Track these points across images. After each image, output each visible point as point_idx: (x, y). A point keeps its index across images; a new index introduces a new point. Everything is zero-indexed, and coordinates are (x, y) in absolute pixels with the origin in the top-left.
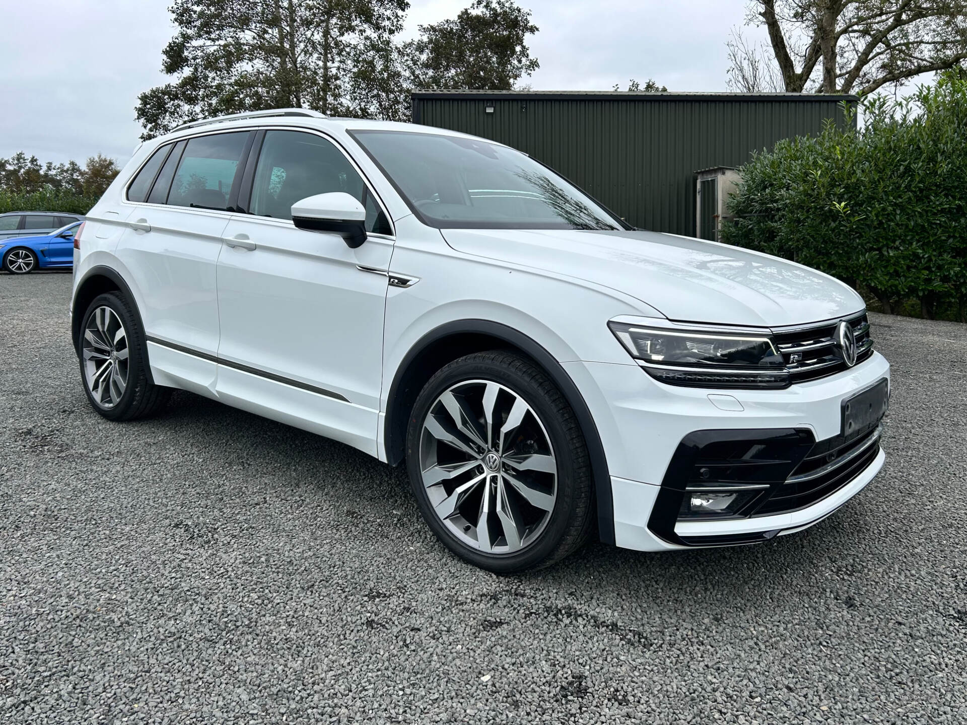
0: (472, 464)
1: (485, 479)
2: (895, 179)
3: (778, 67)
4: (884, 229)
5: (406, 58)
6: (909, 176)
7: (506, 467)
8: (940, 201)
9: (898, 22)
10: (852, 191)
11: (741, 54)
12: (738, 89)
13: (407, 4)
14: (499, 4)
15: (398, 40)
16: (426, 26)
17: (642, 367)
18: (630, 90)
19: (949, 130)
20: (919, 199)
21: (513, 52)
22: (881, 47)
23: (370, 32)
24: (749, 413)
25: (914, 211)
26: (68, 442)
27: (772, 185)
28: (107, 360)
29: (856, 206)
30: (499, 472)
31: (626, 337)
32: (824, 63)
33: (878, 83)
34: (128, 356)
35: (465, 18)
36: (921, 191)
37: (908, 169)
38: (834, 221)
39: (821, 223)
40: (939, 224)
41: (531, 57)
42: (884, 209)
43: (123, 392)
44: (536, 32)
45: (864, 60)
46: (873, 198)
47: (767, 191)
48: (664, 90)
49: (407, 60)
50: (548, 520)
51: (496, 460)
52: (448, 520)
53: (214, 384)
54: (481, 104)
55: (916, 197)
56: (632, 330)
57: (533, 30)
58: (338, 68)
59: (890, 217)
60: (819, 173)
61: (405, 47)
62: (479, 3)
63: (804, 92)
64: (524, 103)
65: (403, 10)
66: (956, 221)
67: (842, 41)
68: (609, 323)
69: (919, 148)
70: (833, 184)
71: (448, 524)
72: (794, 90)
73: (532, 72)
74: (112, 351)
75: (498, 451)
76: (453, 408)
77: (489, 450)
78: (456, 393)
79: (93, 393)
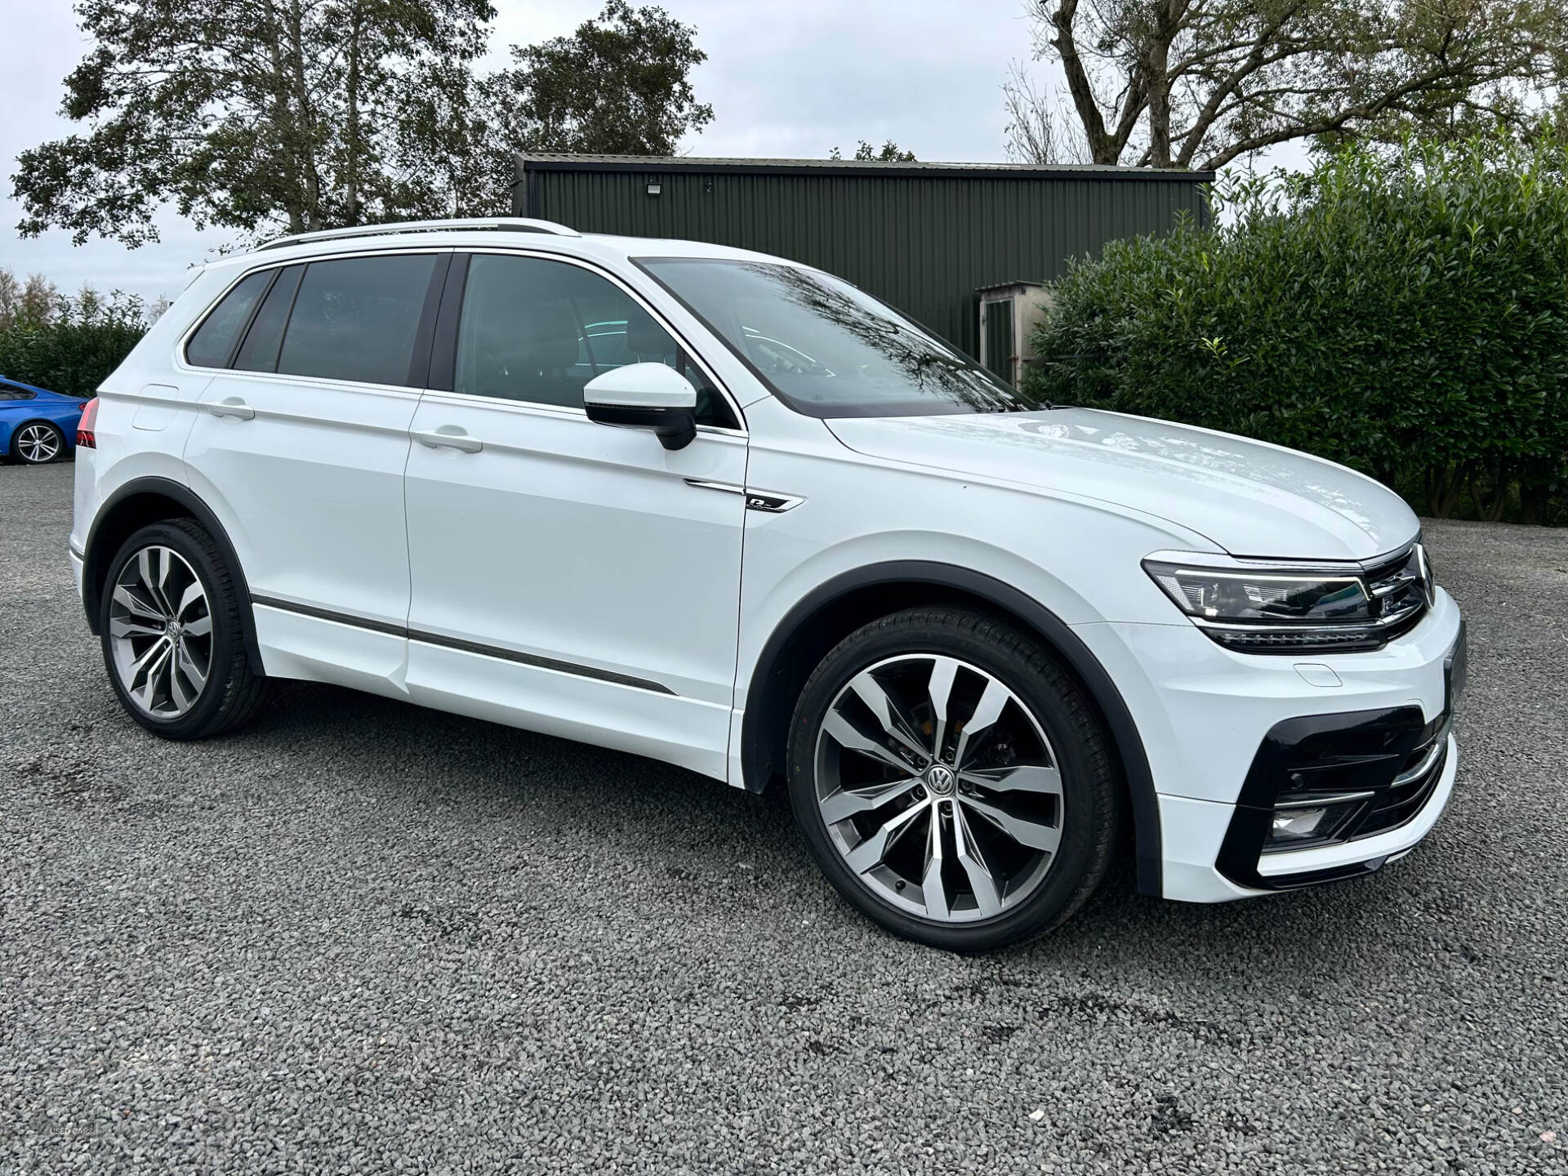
0: (906, 785)
1: (929, 808)
2: (1286, 302)
3: (1082, 126)
4: (1275, 377)
5: (493, 99)
6: (1308, 297)
7: (965, 787)
8: (1352, 335)
9: (1257, 61)
10: (1228, 321)
11: (1025, 107)
12: (1021, 159)
13: (493, 10)
14: (644, 15)
15: (479, 69)
16: (523, 46)
17: (1201, 628)
18: (859, 157)
19: (1360, 230)
20: (1322, 332)
21: (669, 93)
22: (1229, 99)
23: (428, 55)
24: (1350, 689)
25: (1316, 351)
26: (119, 782)
27: (1104, 311)
28: (161, 636)
29: (1234, 343)
30: (953, 795)
31: (1172, 584)
32: (1151, 122)
33: (1230, 154)
34: (210, 629)
35: (588, 34)
36: (1325, 319)
37: (1305, 286)
38: (1204, 367)
39: (1184, 369)
40: (1352, 369)
41: (697, 102)
42: (1274, 348)
43: (200, 689)
44: (703, 62)
45: (1209, 115)
46: (1259, 332)
47: (1098, 320)
48: (911, 157)
49: (494, 104)
50: (1049, 865)
51: (947, 776)
52: (868, 874)
53: (403, 671)
54: (639, 180)
55: (1318, 328)
56: (1180, 572)
57: (698, 57)
58: (373, 113)
59: (1283, 358)
60: (1181, 292)
61: (490, 83)
62: (612, 11)
63: (1121, 165)
64: (709, 179)
65: (485, 19)
66: (1373, 364)
67: (1177, 89)
68: (1143, 563)
69: (1319, 255)
70: (1199, 312)
71: (870, 881)
72: (1106, 161)
73: (703, 126)
74: (169, 621)
75: (953, 762)
76: (876, 698)
77: (935, 762)
78: (878, 675)
79: (135, 695)
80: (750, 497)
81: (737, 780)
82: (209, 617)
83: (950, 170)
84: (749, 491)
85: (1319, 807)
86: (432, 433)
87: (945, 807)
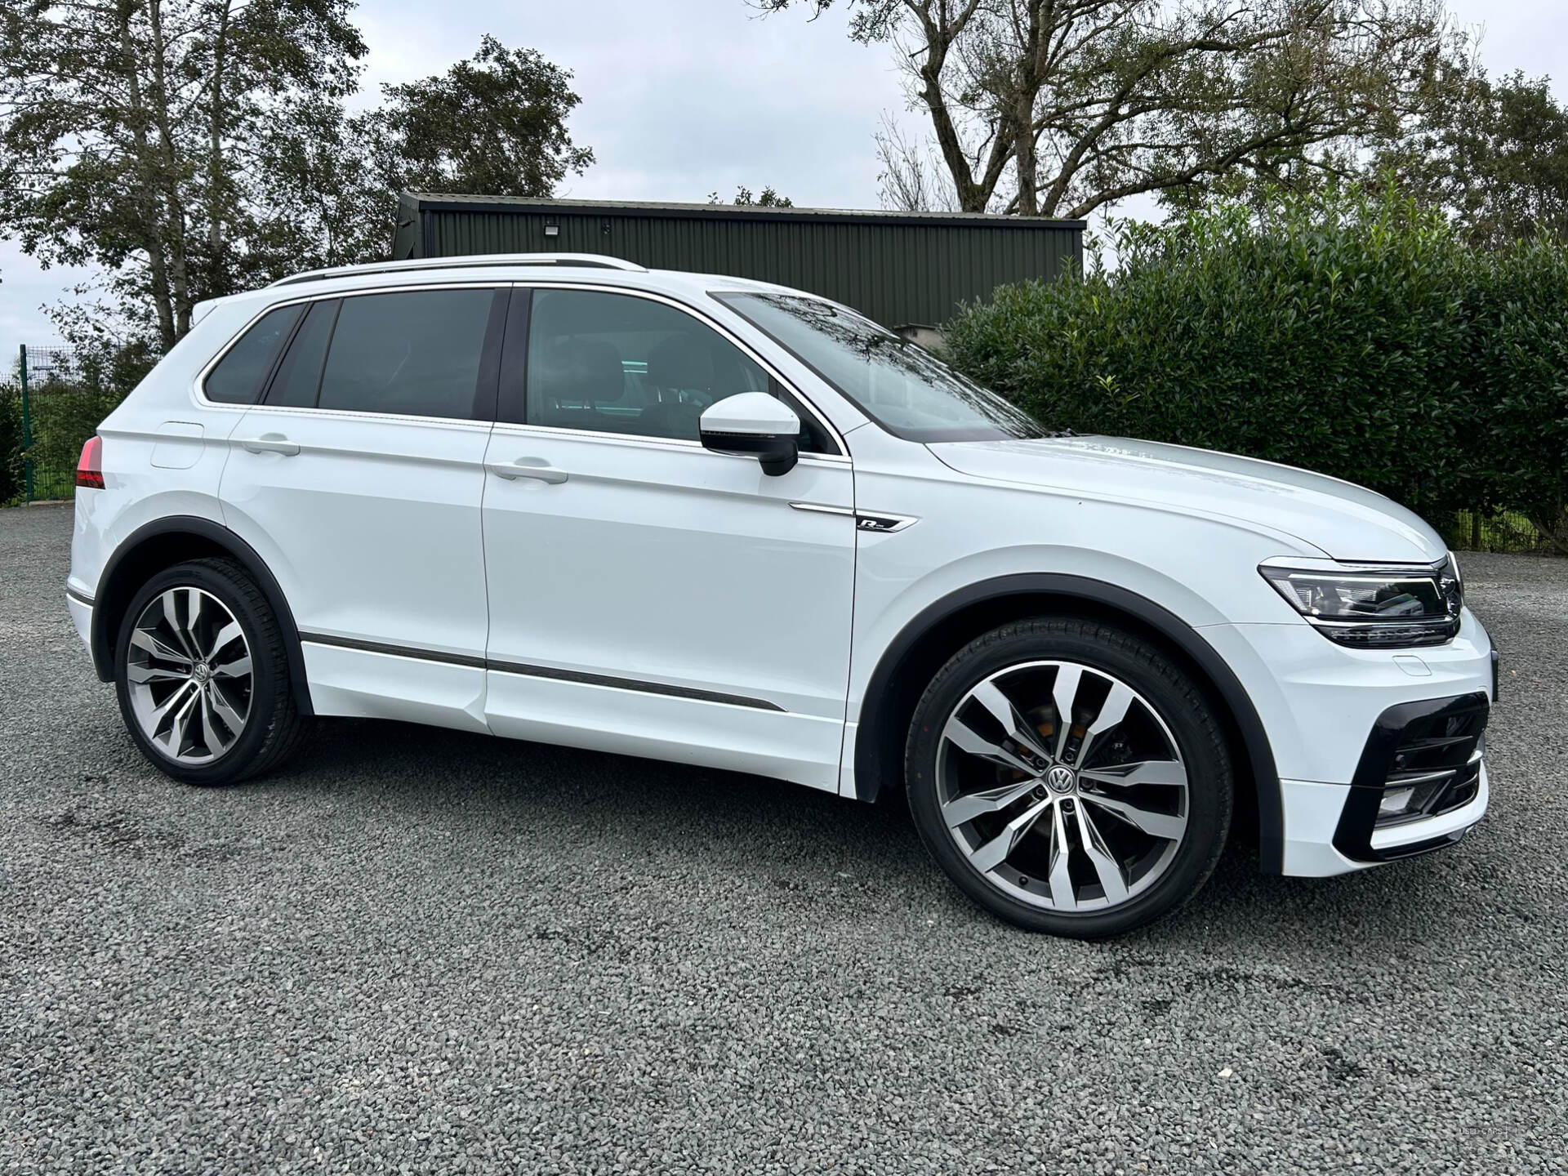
0: (1028, 786)
1: (1051, 807)
2: (1170, 343)
3: (951, 176)
4: (1161, 413)
5: (367, 138)
6: (1190, 338)
7: (1087, 785)
8: (1229, 374)
9: (1112, 117)
10: (1118, 362)
11: (897, 158)
12: (894, 207)
13: (365, 47)
14: (519, 57)
15: (352, 107)
16: (396, 83)
17: (1314, 626)
18: (738, 202)
19: (1234, 277)
20: (1203, 371)
21: (547, 135)
22: (1087, 153)
23: (295, 92)
24: (1437, 678)
25: (1198, 388)
26: (166, 828)
27: (997, 352)
28: (187, 680)
29: (1125, 381)
30: (1075, 793)
31: (1286, 586)
32: (1019, 172)
33: (1092, 204)
34: (250, 670)
35: (462, 73)
36: (1205, 359)
37: (1187, 328)
38: (1096, 404)
39: (1078, 407)
40: (1230, 406)
41: (577, 146)
42: (1161, 386)
43: (238, 732)
44: (577, 105)
45: (1071, 167)
46: (1148, 371)
47: (992, 361)
48: (788, 203)
49: (367, 143)
50: (1175, 852)
51: (1067, 776)
52: (993, 872)
53: (482, 702)
54: (536, 221)
55: (1199, 367)
56: (1293, 576)
57: (572, 100)
58: (232, 149)
59: (1168, 396)
60: (1075, 333)
61: (363, 122)
62: (486, 53)
63: (989, 212)
64: (607, 221)
65: (356, 57)
66: (1249, 400)
68: (1260, 569)
69: (1198, 298)
70: (1091, 351)
71: (995, 878)
72: (975, 209)
73: (584, 169)
74: (195, 664)
75: (1074, 762)
76: (999, 706)
77: (1055, 763)
78: (999, 683)
79: (158, 743)
80: (859, 519)
81: (849, 791)
82: (249, 659)
83: (840, 216)
84: (859, 513)
85: (1408, 786)
86: (511, 464)
87: (1067, 805)
